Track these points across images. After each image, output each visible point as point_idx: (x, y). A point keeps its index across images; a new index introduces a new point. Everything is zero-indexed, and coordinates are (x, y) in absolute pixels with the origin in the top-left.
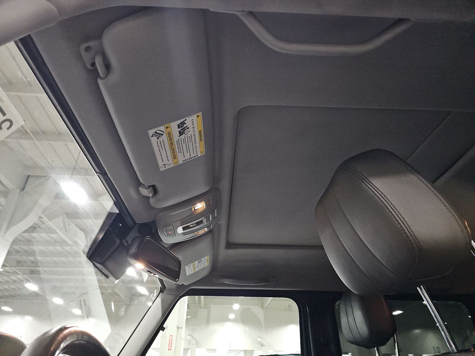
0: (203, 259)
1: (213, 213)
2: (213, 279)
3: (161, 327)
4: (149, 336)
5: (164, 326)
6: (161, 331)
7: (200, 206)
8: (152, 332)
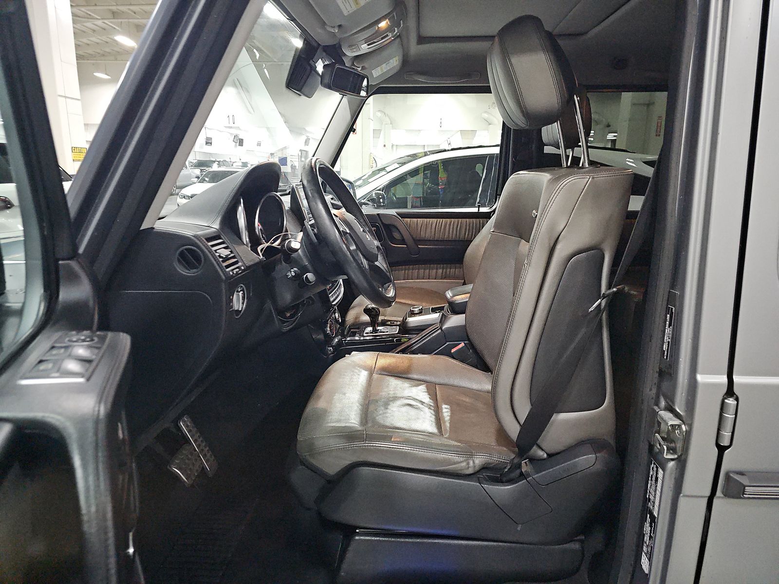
0: (391, 61)
1: (398, 26)
2: (405, 75)
3: (351, 129)
4: (341, 138)
5: (354, 127)
6: (352, 132)
7: (383, 24)
8: (344, 133)
